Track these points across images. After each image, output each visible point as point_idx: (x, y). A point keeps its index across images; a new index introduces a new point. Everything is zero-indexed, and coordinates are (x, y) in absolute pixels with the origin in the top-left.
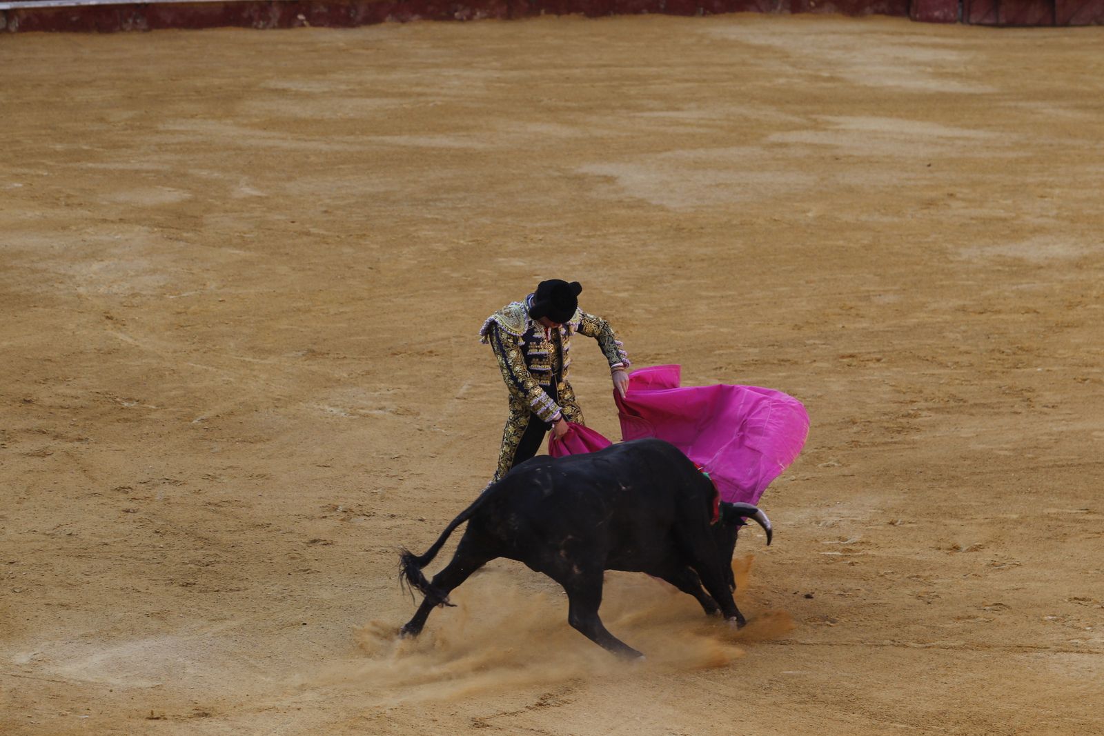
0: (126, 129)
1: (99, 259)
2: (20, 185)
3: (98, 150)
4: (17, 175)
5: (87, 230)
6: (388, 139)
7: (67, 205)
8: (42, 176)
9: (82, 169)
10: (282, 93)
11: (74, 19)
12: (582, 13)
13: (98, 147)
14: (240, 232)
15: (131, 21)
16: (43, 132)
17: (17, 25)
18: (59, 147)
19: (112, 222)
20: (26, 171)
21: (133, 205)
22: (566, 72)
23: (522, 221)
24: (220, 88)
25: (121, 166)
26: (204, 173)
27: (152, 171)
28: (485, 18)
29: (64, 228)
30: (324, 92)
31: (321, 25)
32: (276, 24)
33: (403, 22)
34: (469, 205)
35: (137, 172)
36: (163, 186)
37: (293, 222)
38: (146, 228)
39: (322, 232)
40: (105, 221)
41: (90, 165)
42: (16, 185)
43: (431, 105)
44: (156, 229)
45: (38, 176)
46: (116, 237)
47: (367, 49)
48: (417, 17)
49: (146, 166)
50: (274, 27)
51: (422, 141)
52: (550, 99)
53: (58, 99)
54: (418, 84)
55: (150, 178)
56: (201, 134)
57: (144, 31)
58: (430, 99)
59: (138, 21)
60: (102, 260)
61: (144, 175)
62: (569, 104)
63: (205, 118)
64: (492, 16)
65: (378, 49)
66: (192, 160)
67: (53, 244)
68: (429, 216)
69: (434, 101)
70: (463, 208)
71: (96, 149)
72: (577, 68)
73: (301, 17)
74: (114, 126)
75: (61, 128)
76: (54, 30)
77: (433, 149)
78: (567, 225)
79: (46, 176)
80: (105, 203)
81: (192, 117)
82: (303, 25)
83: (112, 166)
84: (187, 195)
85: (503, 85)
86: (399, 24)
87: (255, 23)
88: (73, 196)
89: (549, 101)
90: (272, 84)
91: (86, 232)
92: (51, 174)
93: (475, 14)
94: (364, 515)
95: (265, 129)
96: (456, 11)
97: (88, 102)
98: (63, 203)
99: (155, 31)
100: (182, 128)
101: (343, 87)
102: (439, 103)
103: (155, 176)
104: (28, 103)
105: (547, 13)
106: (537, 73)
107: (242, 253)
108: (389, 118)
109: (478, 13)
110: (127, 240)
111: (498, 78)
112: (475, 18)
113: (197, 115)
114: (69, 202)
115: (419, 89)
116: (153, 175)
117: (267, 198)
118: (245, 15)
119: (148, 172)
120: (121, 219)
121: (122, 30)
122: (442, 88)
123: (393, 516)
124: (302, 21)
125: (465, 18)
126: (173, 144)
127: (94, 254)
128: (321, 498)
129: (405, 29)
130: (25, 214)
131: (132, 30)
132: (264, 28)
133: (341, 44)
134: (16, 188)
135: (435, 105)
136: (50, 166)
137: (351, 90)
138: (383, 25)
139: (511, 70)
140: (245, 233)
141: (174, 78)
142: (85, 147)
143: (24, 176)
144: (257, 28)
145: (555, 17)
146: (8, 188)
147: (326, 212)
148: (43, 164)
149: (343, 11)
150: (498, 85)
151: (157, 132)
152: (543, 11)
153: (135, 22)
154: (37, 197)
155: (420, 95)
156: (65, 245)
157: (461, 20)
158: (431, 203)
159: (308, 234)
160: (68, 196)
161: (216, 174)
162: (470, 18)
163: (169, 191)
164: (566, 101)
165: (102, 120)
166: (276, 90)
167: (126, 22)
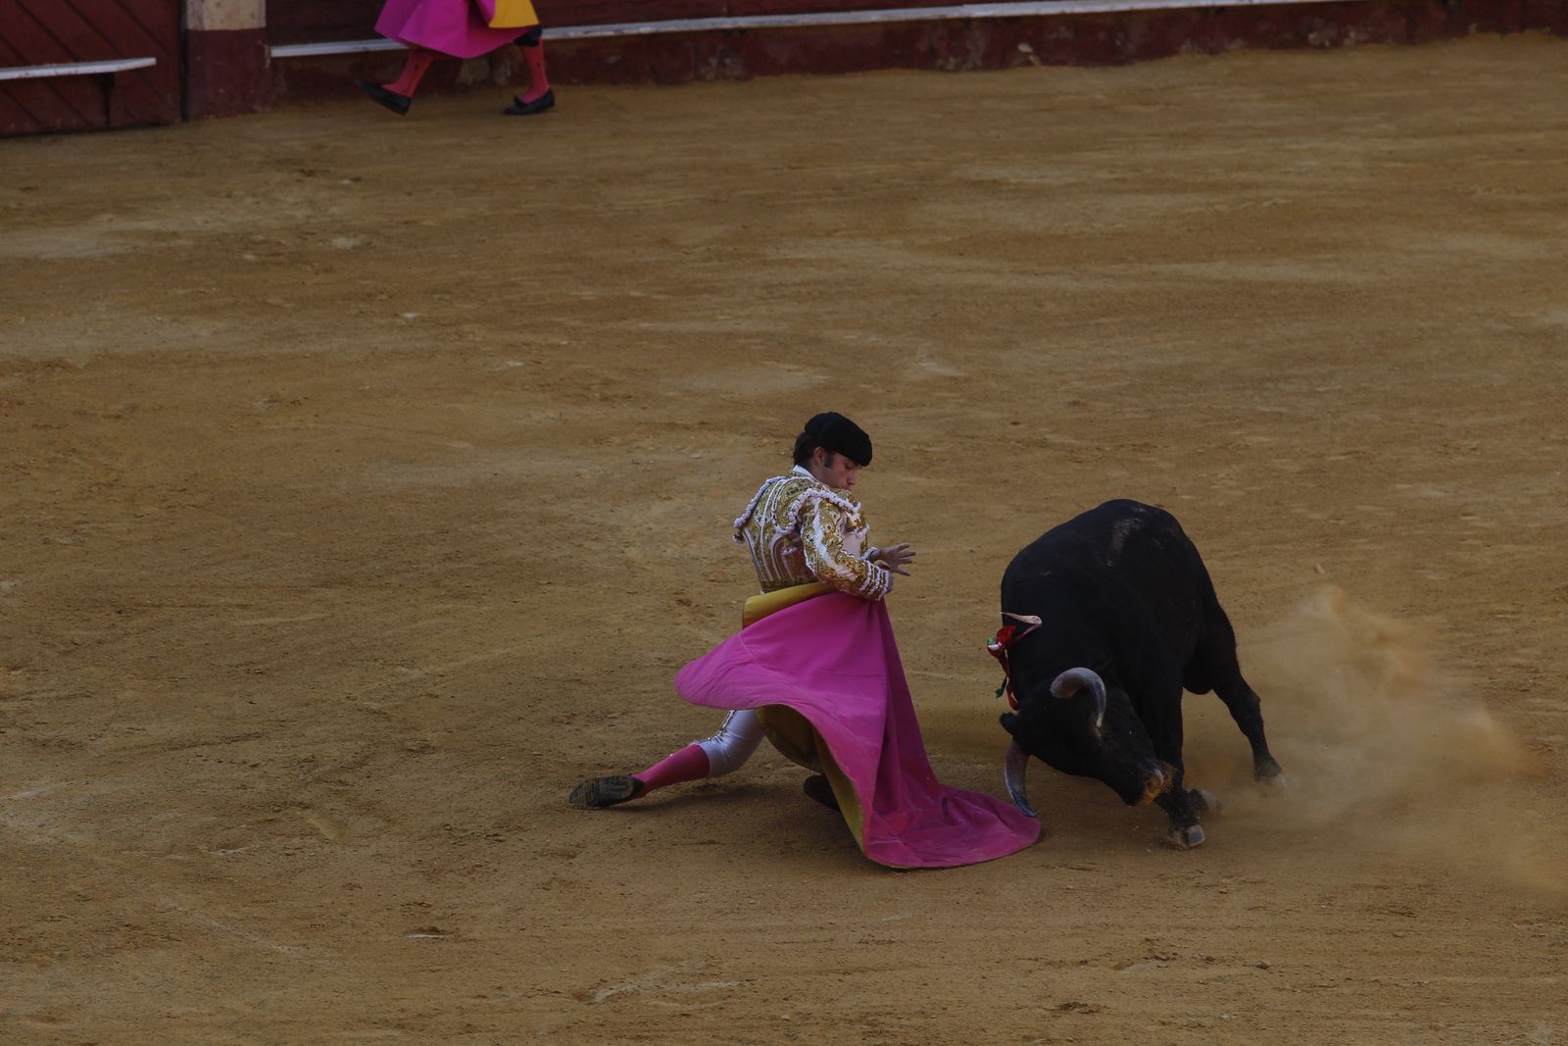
0: (708, 260)
1: (664, 496)
2: (519, 364)
3: (659, 297)
4: (512, 345)
5: (642, 445)
6: (1187, 268)
7: (605, 399)
8: (559, 346)
9: (630, 333)
10: (992, 188)
11: (612, 60)
12: (1548, 29)
13: (659, 293)
14: (918, 444)
15: (714, 62)
16: (559, 267)
17: (509, 74)
18: (587, 293)
19: (686, 428)
20: (530, 337)
21: (722, 396)
22: (1518, 138)
23: (1439, 415)
24: (878, 182)
25: (698, 326)
26: (851, 337)
27: (758, 334)
28: (1365, 42)
29: (599, 440)
30: (1069, 186)
31: (1064, 63)
32: (979, 63)
33: (1213, 52)
34: (1339, 387)
35: (729, 336)
36: (778, 361)
37: (1015, 424)
38: (746, 438)
39: (1069, 440)
40: (672, 426)
41: (645, 325)
42: (511, 363)
43: (1266, 204)
44: (765, 441)
45: (551, 347)
46: (694, 456)
47: (1147, 104)
48: (1238, 43)
49: (745, 326)
50: (975, 69)
51: (1252, 271)
52: (1490, 190)
53: (586, 207)
54: (1241, 167)
55: (753, 347)
56: (844, 266)
57: (738, 79)
58: (1266, 193)
59: (728, 61)
60: (669, 498)
61: (742, 341)
62: (1524, 197)
63: (851, 237)
64: (1377, 39)
65: (1168, 104)
66: (830, 313)
67: (580, 470)
68: (1266, 409)
69: (1270, 199)
70: (1327, 392)
71: (654, 297)
72: (1538, 131)
73: (1024, 48)
74: (686, 253)
75: (591, 259)
76: (575, 81)
77: (1272, 285)
78: (1523, 421)
79: (565, 345)
80: (671, 394)
81: (829, 234)
82: (1029, 63)
83: (684, 327)
84: (821, 378)
85: (1399, 165)
86: (1207, 56)
87: (940, 62)
88: (614, 382)
89: (1487, 193)
90: (974, 172)
91: (638, 447)
92: (574, 343)
93: (1346, 35)
94: (1157, 958)
95: (961, 254)
96: (1311, 31)
97: (638, 211)
98: (597, 395)
99: (757, 78)
100: (811, 255)
101: (1103, 175)
102: (1282, 201)
103: (762, 344)
104: (531, 215)
105: (1482, 29)
106: (1463, 142)
107: (920, 482)
108: (1189, 230)
109: (1352, 34)
110: (713, 460)
111: (1390, 152)
112: (1347, 42)
113: (836, 231)
114: (609, 393)
115: (1243, 176)
116: (758, 340)
117: (967, 380)
118: (922, 47)
119: (748, 336)
120: (702, 423)
121: (700, 78)
122: (1286, 173)
123: (1209, 959)
124: (1027, 54)
125: (1327, 43)
126: (795, 284)
127: (656, 485)
128: (1078, 927)
129: (1217, 66)
130: (529, 416)
131: (717, 78)
132: (957, 69)
133: (1099, 96)
134: (512, 368)
135: (1274, 204)
136: (573, 328)
137: (1117, 180)
138: (1175, 59)
139: (1415, 136)
140: (928, 446)
141: (794, 164)
142: (636, 294)
143: (524, 347)
144: (943, 69)
145: (1496, 37)
146: (497, 370)
147: (1076, 403)
148: (560, 324)
149: (1102, 35)
150: (1391, 165)
151: (765, 263)
152: (1473, 28)
153: (722, 64)
154: (549, 385)
155: (1245, 186)
156: (602, 472)
157: (1321, 47)
158: (1270, 385)
159: (1043, 444)
160: (607, 383)
161: (874, 339)
162: (1337, 43)
163: (789, 370)
164: (1519, 192)
165: (665, 242)
166: (980, 183)
167: (708, 64)
